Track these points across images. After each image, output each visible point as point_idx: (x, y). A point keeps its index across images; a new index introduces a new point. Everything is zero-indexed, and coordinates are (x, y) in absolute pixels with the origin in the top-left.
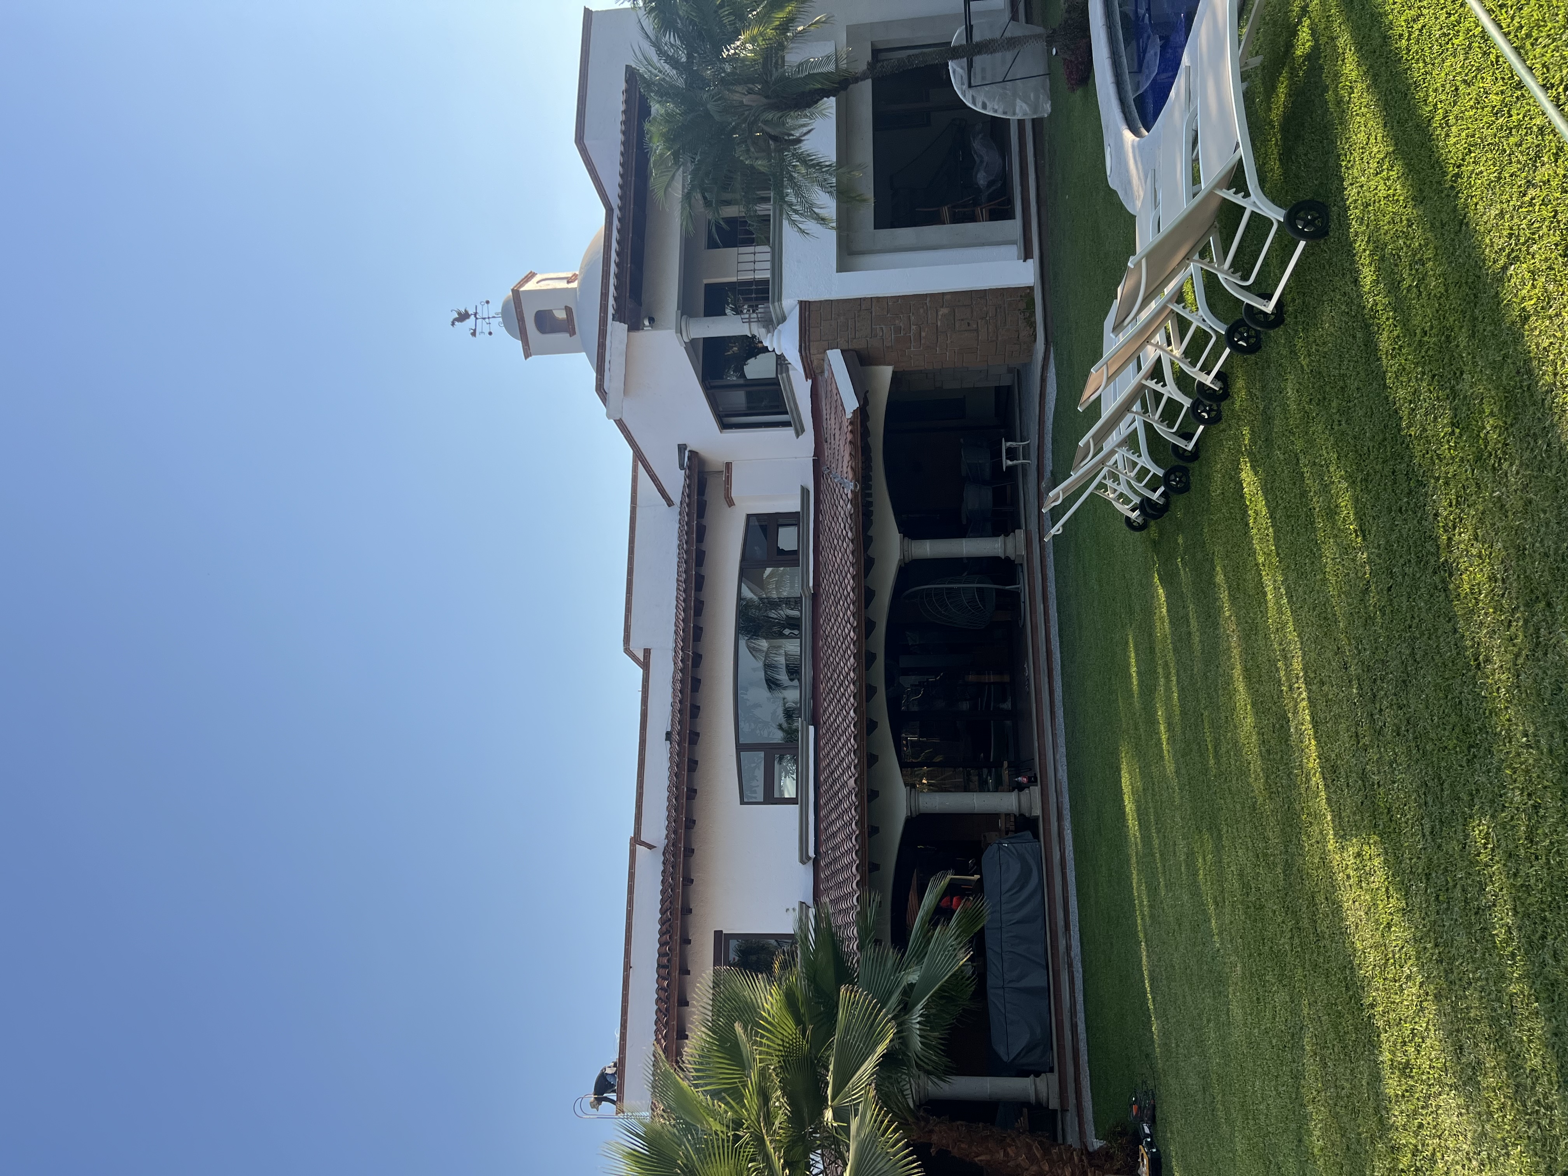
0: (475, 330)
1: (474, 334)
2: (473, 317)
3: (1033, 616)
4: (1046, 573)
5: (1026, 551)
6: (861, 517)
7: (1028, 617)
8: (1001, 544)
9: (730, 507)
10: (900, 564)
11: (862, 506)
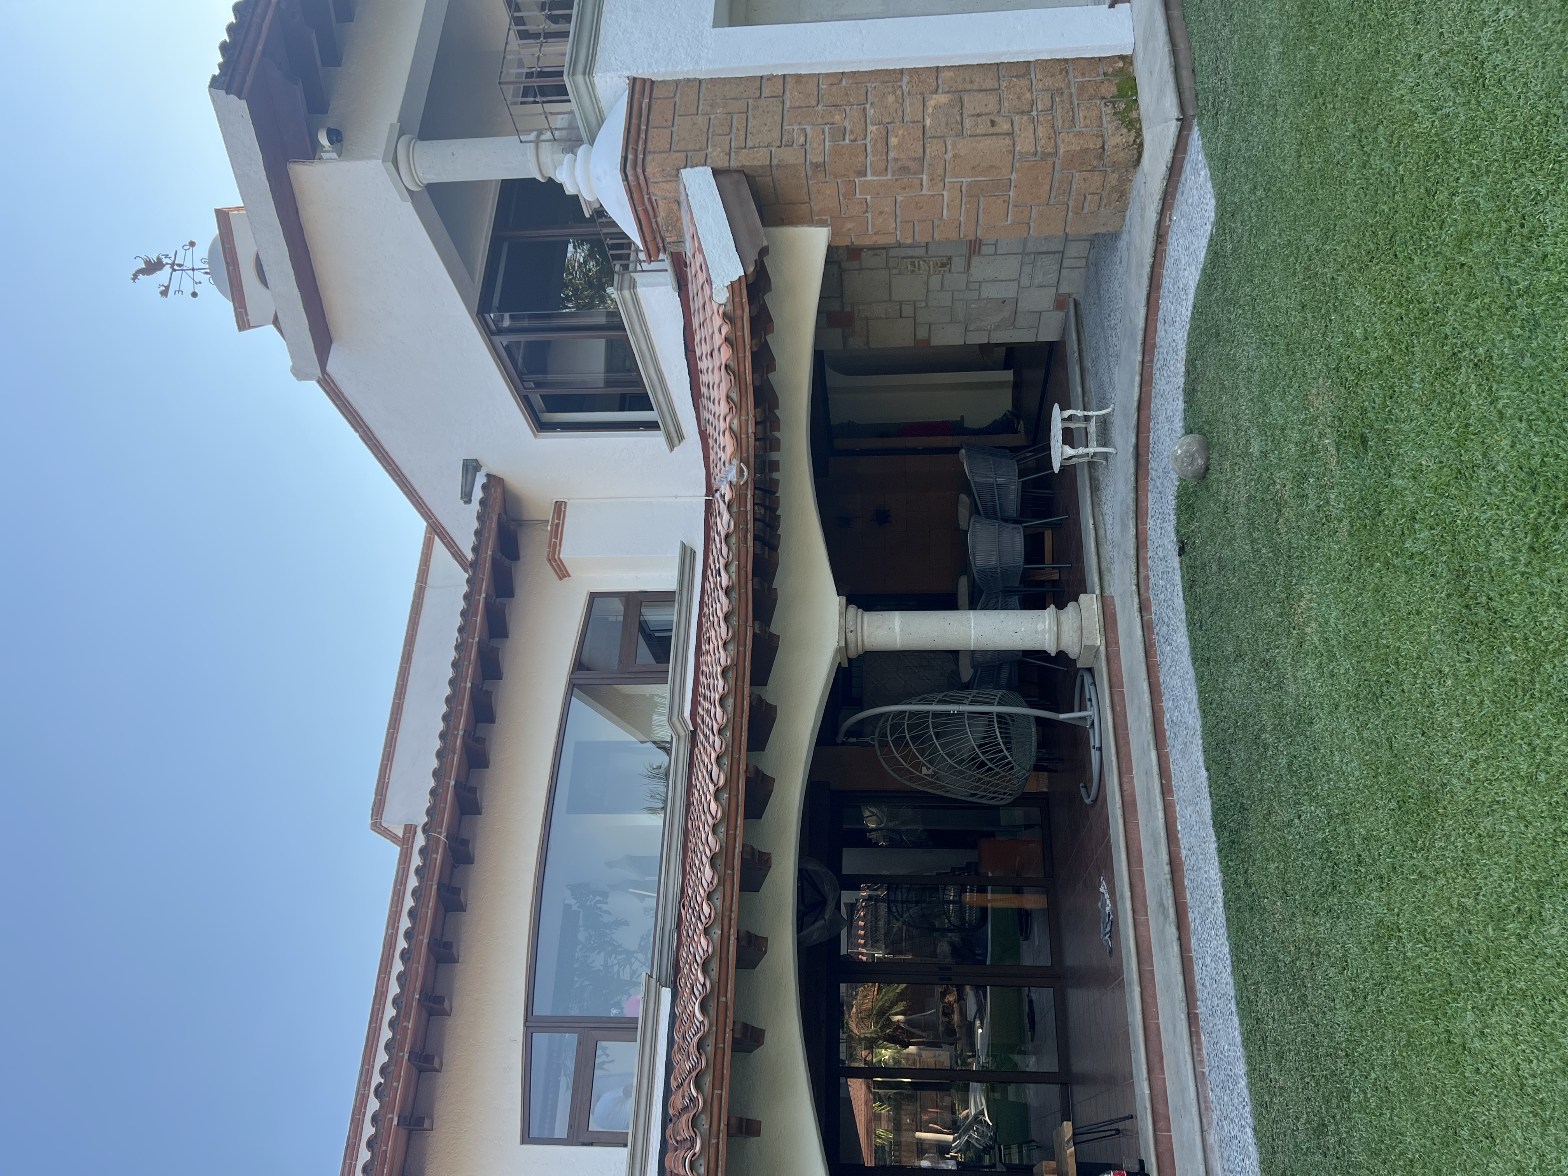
0: (167, 288)
1: (165, 293)
2: (168, 269)
3: (1125, 780)
4: (1161, 681)
5: (1104, 638)
6: (750, 543)
7: (1113, 780)
8: (1050, 623)
9: (561, 579)
10: (839, 660)
11: (755, 520)
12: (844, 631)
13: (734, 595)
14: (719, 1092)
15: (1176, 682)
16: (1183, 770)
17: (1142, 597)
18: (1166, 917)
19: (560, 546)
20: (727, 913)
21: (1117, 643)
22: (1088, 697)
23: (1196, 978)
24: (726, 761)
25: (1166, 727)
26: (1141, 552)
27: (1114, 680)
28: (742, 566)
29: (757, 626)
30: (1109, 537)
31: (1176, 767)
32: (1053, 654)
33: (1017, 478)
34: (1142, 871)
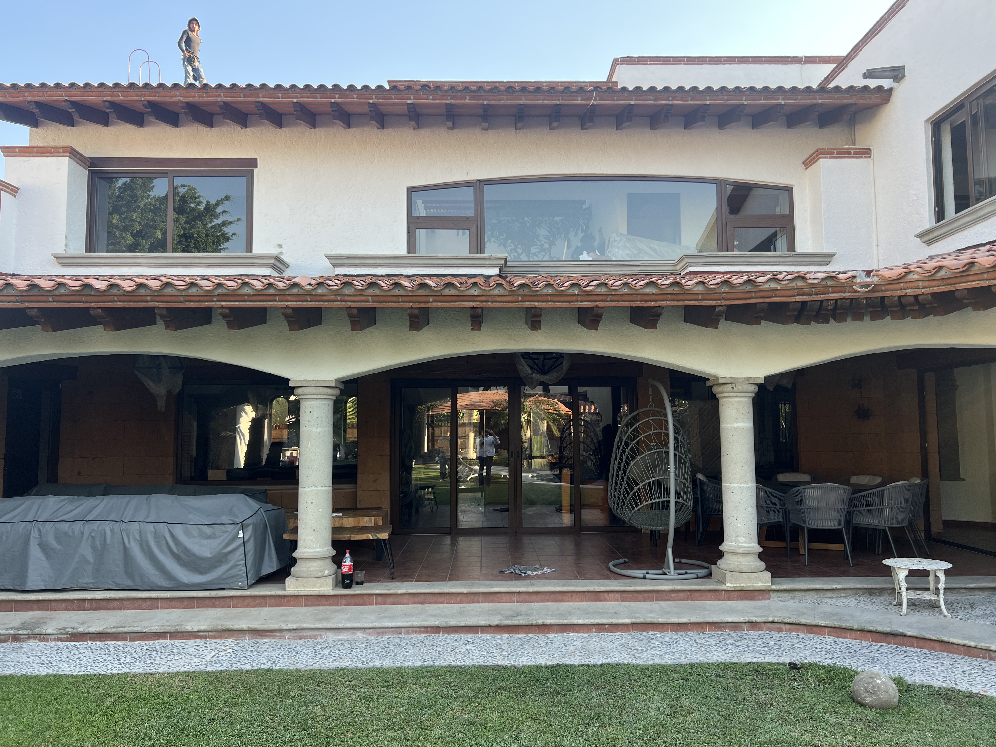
3: (617, 595)
4: (689, 633)
5: (732, 589)
6: (799, 299)
7: (617, 586)
8: (745, 547)
9: (803, 163)
10: (711, 379)
11: (821, 301)
12: (733, 382)
13: (748, 288)
14: (370, 300)
15: (684, 646)
16: (611, 643)
17: (762, 625)
18: (507, 617)
19: (830, 158)
20: (490, 299)
21: (729, 599)
22: (689, 571)
23: (462, 635)
24: (604, 290)
25: (651, 632)
26: (804, 628)
27: (697, 594)
28: (775, 292)
29: (721, 308)
30: (824, 601)
31: (616, 637)
32: (721, 548)
33: (889, 525)
34: (548, 601)
